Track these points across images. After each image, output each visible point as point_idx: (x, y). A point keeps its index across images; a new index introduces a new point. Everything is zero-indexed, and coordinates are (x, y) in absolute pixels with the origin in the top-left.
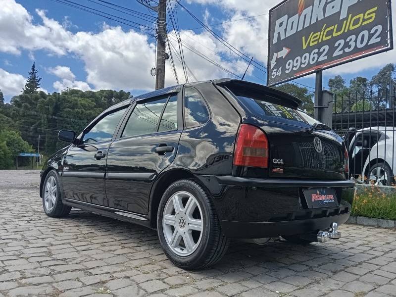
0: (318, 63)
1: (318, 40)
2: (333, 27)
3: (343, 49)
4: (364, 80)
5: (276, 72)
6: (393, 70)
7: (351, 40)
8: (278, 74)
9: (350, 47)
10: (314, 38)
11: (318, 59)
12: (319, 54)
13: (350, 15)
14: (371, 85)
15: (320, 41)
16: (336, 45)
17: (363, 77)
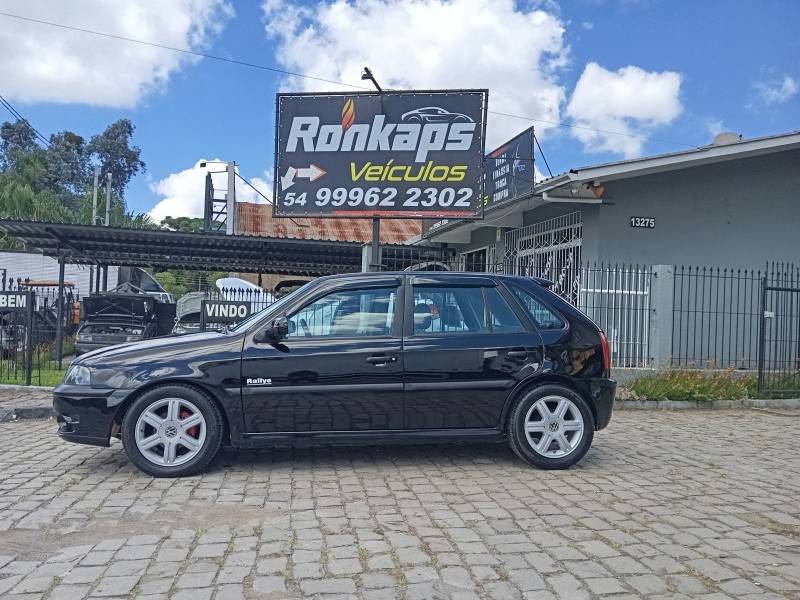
0: (378, 207)
1: (380, 176)
2: (405, 168)
3: (419, 200)
4: (79, 140)
5: (295, 198)
6: (130, 133)
7: (431, 193)
8: (297, 201)
9: (429, 201)
10: (372, 171)
11: (379, 202)
12: (382, 197)
13: (431, 163)
14: (90, 152)
15: (383, 179)
16: (409, 192)
17: (76, 134)
